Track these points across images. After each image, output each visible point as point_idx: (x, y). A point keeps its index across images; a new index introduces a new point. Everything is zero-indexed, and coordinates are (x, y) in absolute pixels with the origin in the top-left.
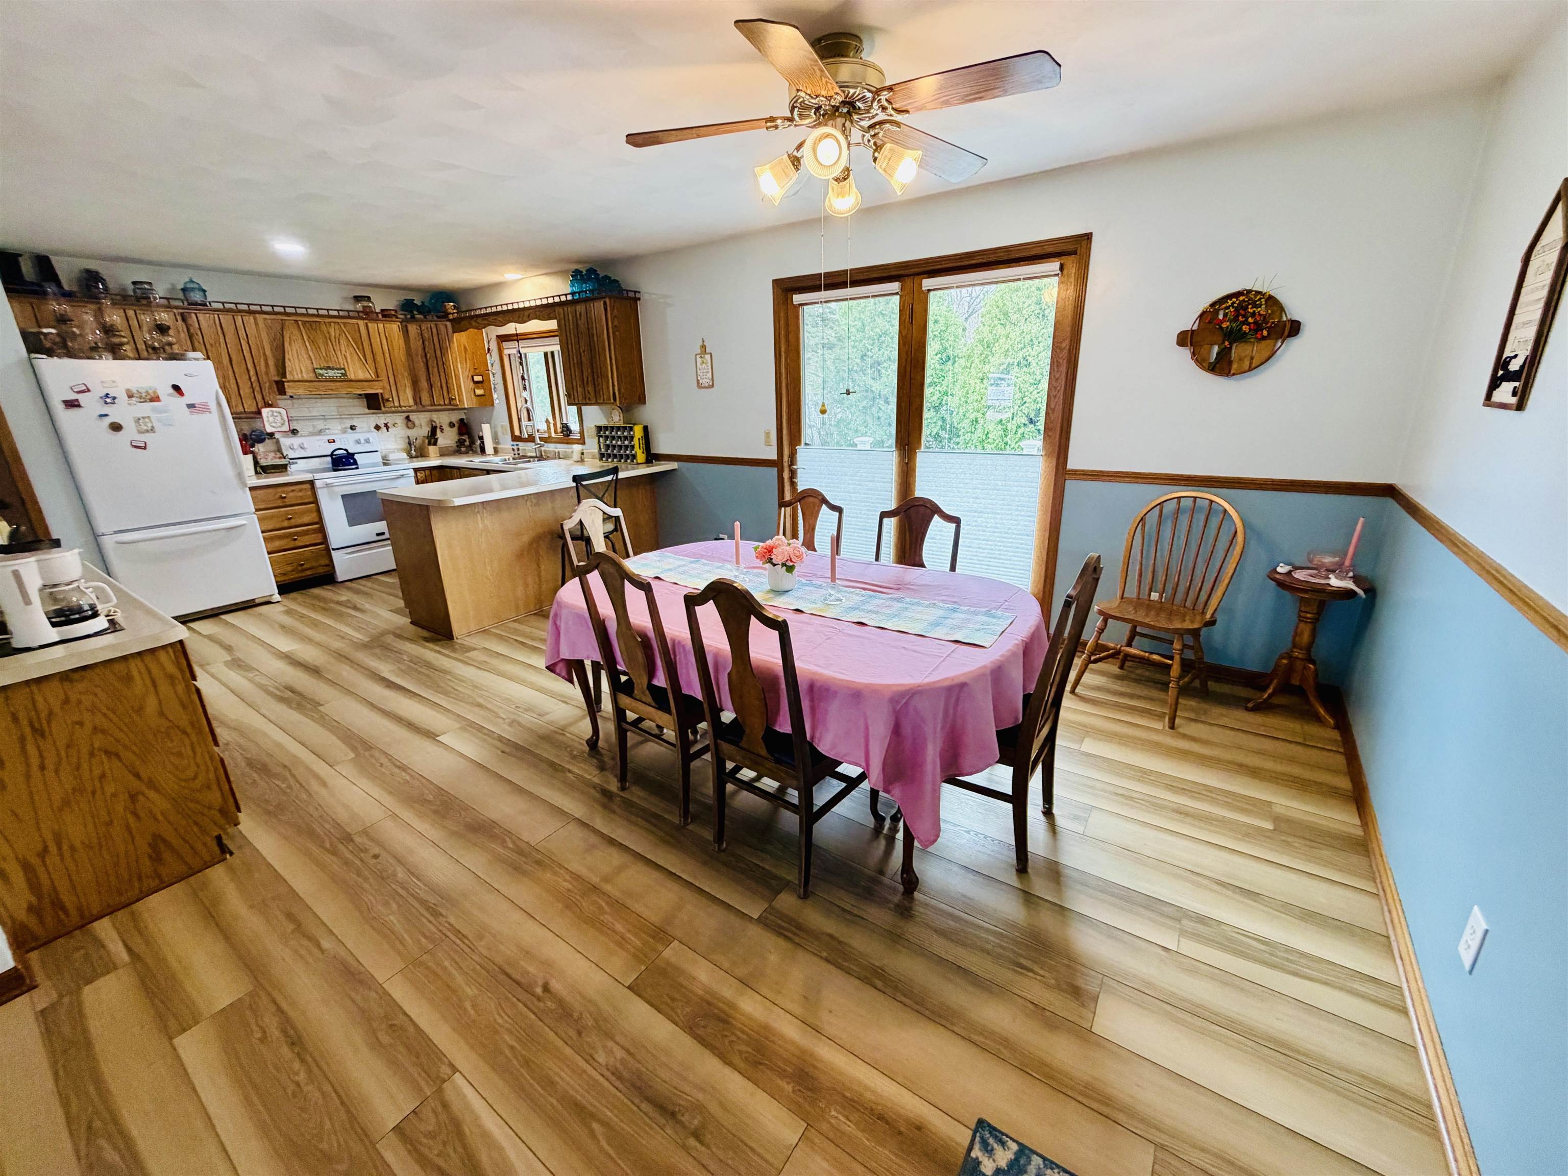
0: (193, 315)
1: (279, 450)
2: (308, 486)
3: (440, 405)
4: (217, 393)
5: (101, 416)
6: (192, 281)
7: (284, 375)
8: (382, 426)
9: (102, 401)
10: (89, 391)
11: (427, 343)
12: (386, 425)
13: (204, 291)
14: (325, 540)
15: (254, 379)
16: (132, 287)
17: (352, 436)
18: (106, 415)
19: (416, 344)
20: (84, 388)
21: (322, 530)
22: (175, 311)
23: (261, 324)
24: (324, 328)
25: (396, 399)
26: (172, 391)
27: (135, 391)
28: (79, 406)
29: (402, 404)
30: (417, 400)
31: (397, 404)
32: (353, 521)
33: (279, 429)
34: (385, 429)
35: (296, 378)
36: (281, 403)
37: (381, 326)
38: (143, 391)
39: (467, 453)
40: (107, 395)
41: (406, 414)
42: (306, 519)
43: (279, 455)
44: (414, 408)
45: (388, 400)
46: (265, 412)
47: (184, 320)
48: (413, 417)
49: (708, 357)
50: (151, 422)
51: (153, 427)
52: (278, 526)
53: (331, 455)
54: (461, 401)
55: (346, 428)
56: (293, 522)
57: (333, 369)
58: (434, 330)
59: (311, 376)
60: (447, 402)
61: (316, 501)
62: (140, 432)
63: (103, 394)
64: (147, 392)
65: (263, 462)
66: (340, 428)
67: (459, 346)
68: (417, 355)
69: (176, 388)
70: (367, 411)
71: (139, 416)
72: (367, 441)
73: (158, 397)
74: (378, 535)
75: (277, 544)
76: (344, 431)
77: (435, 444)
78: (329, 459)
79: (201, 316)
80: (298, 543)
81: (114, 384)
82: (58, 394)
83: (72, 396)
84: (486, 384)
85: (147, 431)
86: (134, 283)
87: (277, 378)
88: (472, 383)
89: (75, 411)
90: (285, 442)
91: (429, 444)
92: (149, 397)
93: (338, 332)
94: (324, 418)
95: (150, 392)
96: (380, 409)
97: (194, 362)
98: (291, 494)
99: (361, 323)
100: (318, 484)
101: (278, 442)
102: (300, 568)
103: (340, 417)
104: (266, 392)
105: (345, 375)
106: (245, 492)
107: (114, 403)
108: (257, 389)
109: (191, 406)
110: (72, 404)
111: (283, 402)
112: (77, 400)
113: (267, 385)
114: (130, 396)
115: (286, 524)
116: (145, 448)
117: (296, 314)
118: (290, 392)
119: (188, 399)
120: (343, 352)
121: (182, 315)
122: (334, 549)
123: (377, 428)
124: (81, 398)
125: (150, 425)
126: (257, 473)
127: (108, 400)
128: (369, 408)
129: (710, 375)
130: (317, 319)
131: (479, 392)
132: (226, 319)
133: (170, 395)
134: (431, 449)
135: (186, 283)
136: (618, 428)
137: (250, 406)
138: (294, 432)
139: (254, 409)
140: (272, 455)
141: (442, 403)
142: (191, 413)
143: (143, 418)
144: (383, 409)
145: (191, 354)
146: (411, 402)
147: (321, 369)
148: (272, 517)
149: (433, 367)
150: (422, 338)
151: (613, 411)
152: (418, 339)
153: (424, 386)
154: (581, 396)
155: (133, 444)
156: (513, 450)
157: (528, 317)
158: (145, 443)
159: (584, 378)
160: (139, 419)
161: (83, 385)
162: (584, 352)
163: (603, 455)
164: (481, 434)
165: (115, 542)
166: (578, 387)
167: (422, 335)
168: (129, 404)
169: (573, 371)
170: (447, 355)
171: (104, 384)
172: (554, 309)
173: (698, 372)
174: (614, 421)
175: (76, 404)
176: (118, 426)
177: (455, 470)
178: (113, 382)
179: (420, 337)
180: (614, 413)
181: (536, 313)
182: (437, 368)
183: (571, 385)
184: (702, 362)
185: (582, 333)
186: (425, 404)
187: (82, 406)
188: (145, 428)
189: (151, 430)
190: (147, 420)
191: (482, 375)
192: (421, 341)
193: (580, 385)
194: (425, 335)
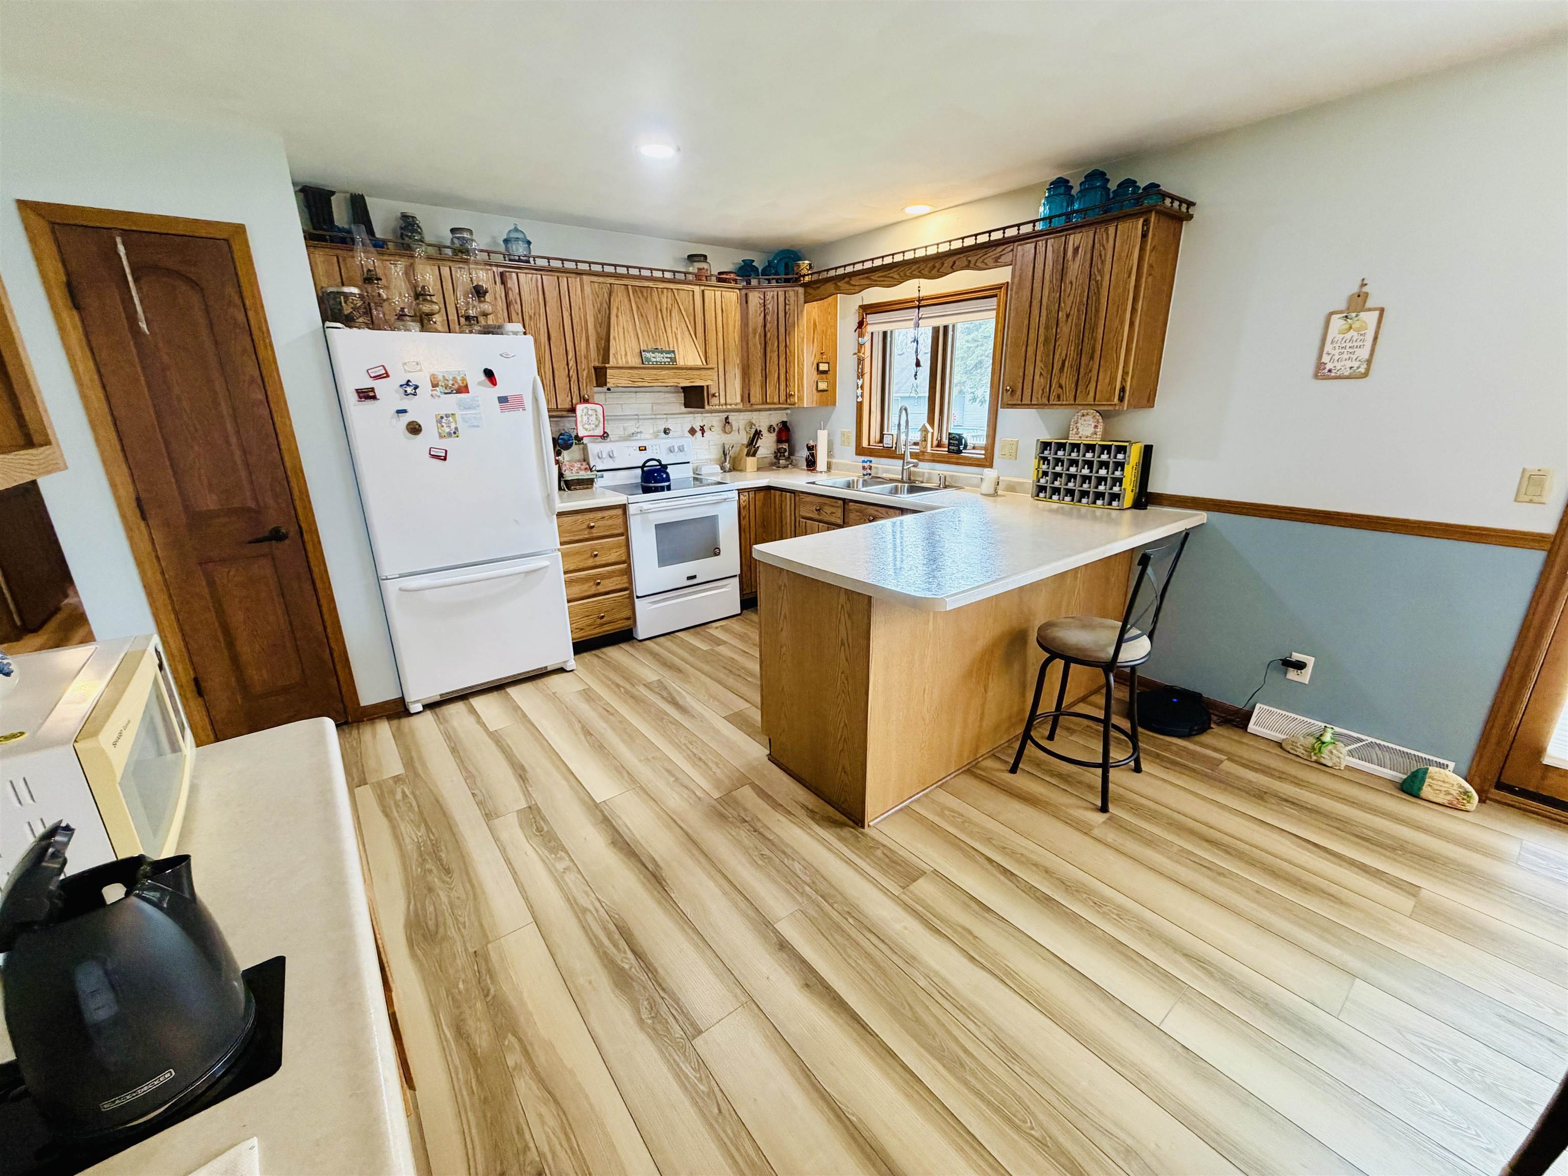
0: (514, 275)
1: (585, 460)
2: (619, 512)
3: (775, 404)
4: (535, 381)
5: (399, 412)
6: (516, 230)
7: (606, 357)
8: (698, 429)
9: (401, 391)
10: (388, 376)
11: (769, 318)
12: (702, 430)
13: (529, 243)
14: (629, 588)
15: (572, 363)
16: (450, 236)
17: (666, 442)
18: (404, 411)
19: (756, 319)
20: (383, 372)
21: (628, 572)
22: (494, 269)
23: (588, 289)
24: (655, 294)
25: (722, 394)
26: (483, 377)
27: (440, 377)
28: (374, 398)
29: (728, 401)
30: (746, 397)
31: (723, 401)
32: (665, 559)
33: (591, 433)
34: (699, 433)
35: (620, 365)
36: (598, 398)
37: (718, 294)
38: (450, 377)
39: (786, 467)
40: (408, 383)
41: (725, 415)
42: (613, 557)
43: (585, 465)
44: (740, 406)
45: (714, 395)
46: (580, 408)
47: (503, 283)
48: (733, 418)
49: (1370, 318)
50: (456, 422)
51: (456, 429)
52: (581, 565)
53: (644, 466)
54: (801, 399)
55: (659, 432)
56: (599, 560)
57: (662, 352)
58: (781, 299)
59: (636, 362)
60: (783, 398)
61: (625, 533)
62: (441, 436)
63: (404, 382)
64: (454, 379)
65: (569, 476)
66: (651, 431)
67: (809, 320)
68: (755, 334)
69: (489, 374)
70: (683, 409)
71: (443, 413)
72: (681, 449)
73: (466, 386)
74: (690, 578)
75: (577, 590)
76: (656, 436)
77: (754, 455)
78: (639, 471)
79: (522, 276)
80: (601, 589)
81: (419, 368)
82: (353, 379)
83: (367, 383)
84: (829, 376)
85: (449, 434)
86: (453, 231)
87: (597, 364)
88: (816, 372)
89: (369, 404)
90: (594, 448)
91: (748, 455)
92: (456, 386)
93: (670, 302)
94: (637, 418)
95: (459, 378)
96: (703, 407)
97: (512, 336)
98: (600, 523)
99: (697, 289)
100: (632, 509)
101: (585, 449)
102: (599, 621)
103: (654, 417)
104: (583, 386)
105: (674, 360)
106: (552, 522)
107: (415, 394)
108: (574, 378)
109: (503, 400)
110: (366, 395)
111: (599, 395)
112: (372, 390)
113: (585, 373)
114: (435, 385)
115: (590, 562)
116: (445, 458)
117: (628, 276)
118: (611, 382)
119: (501, 389)
120: (674, 329)
121: (502, 274)
122: (638, 597)
123: (692, 431)
124: (378, 385)
125: (453, 426)
126: (560, 489)
127: (409, 390)
128: (686, 406)
129: (1364, 353)
130: (651, 284)
131: (822, 386)
132: (549, 281)
133: (480, 383)
134: (751, 462)
135: (510, 231)
136: (1090, 448)
137: (564, 403)
138: (605, 436)
139: (567, 406)
140: (578, 465)
141: (776, 400)
142: (502, 410)
143: (447, 416)
144: (707, 407)
145: (509, 327)
146: (739, 400)
147: (648, 351)
148: (578, 553)
149: (772, 351)
150: (765, 310)
151: (1083, 418)
152: (759, 312)
153: (757, 377)
154: (1041, 392)
155: (432, 453)
156: (864, 468)
157: (952, 267)
158: (446, 451)
159: (1056, 361)
160: (442, 418)
161: (382, 368)
162: (1068, 316)
163: (1042, 489)
164: (811, 443)
165: (400, 589)
166: (1037, 377)
167: (764, 306)
168: (432, 395)
169: (1031, 350)
170: (792, 333)
171: (406, 367)
172: (1011, 247)
173: (1328, 347)
174: (1080, 435)
175: (371, 394)
176: (417, 427)
177: (788, 494)
178: (417, 364)
179: (762, 309)
180: (1085, 420)
181: (969, 259)
182: (777, 353)
183: (1021, 374)
184: (1347, 326)
185: (1071, 283)
186: (753, 400)
187: (378, 397)
188: (447, 430)
189: (455, 433)
190: (450, 418)
191: (828, 363)
192: (762, 315)
193: (1041, 374)
194: (769, 306)
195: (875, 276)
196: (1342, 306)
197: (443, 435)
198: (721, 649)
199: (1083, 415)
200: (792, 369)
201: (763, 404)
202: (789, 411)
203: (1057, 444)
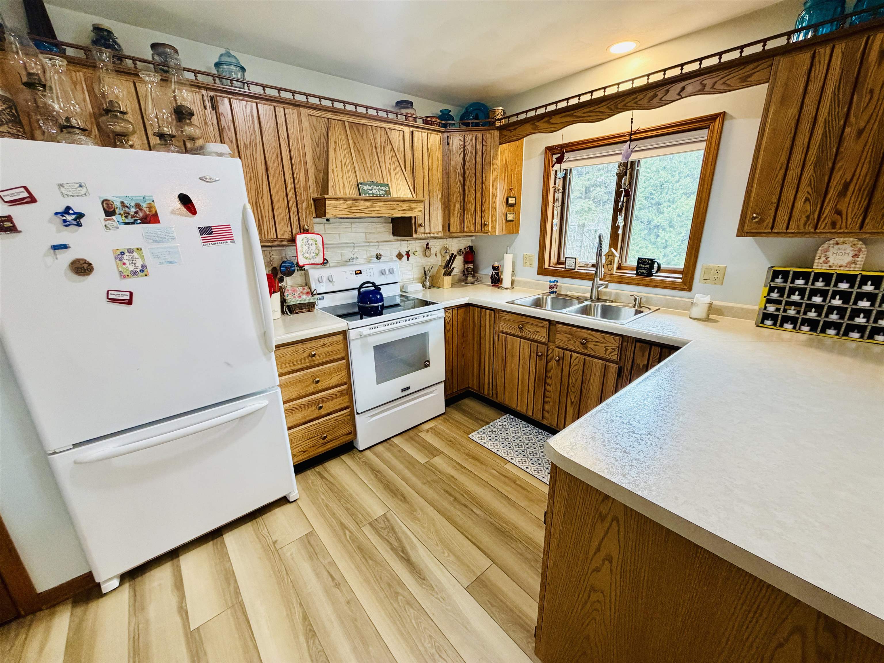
0: (226, 101)
1: (307, 284)
2: (340, 337)
3: (471, 232)
4: (244, 209)
5: (55, 248)
6: (228, 55)
7: (325, 189)
8: (404, 253)
9: (57, 220)
10: (32, 200)
11: (468, 158)
12: (408, 254)
13: (243, 68)
14: (350, 407)
15: (291, 194)
16: (151, 52)
17: (378, 266)
18: (65, 247)
19: (456, 158)
20: (26, 195)
21: (349, 393)
22: (204, 92)
23: (306, 123)
24: (370, 131)
25: (427, 223)
26: (178, 204)
27: (117, 204)
28: (13, 229)
29: (432, 230)
30: (447, 226)
31: (427, 230)
32: (382, 378)
33: (312, 261)
34: (405, 257)
35: (339, 195)
36: (317, 228)
37: (425, 135)
39: (472, 283)
40: (67, 210)
41: (425, 242)
42: (334, 380)
43: (307, 290)
44: (441, 235)
45: (420, 225)
46: (300, 238)
47: (214, 107)
48: (432, 243)
50: (143, 258)
51: (144, 267)
52: (303, 392)
53: (359, 289)
54: (493, 227)
55: (372, 257)
56: (320, 386)
57: (377, 185)
58: (479, 141)
59: (353, 193)
60: (478, 227)
61: (346, 357)
62: (123, 276)
63: (61, 209)
64: (138, 206)
65: (291, 300)
66: (365, 257)
67: (502, 160)
68: (455, 171)
69: (185, 200)
70: (392, 237)
71: (123, 247)
72: (391, 272)
73: (156, 215)
74: (403, 390)
75: (299, 416)
76: (369, 261)
77: (449, 274)
78: (356, 292)
79: (235, 102)
80: (323, 412)
81: (84, 190)
84: (515, 208)
85: (135, 273)
86: (154, 46)
87: (316, 196)
88: (505, 206)
89: (8, 237)
90: (314, 274)
91: (445, 275)
92: (141, 214)
93: (383, 140)
94: (354, 245)
95: (144, 205)
96: (411, 235)
97: (215, 158)
98: (321, 350)
99: (407, 130)
100: (352, 335)
101: (306, 275)
102: (321, 441)
103: (368, 243)
104: (303, 216)
105: (388, 192)
106: (269, 359)
107: (79, 225)
108: (294, 209)
109: (205, 231)
110: (2, 225)
111: (318, 225)
112: (9, 218)
113: (305, 204)
114: (109, 212)
115: (312, 389)
116: (130, 302)
117: (344, 112)
118: (330, 212)
119: (202, 219)
120: (388, 165)
121: (212, 98)
122: (358, 413)
123: (400, 256)
124: (19, 213)
125: (139, 263)
126: (283, 312)
127: (69, 218)
128: (394, 235)
130: (366, 121)
131: (510, 217)
132: (265, 109)
133: (173, 212)
134: (447, 280)
135: (221, 55)
137: (284, 233)
138: (325, 262)
139: (287, 235)
140: (300, 289)
141: (472, 229)
142: (205, 243)
143: (130, 251)
144: (414, 236)
145: (215, 147)
146: (440, 229)
147: (365, 184)
148: (299, 381)
149: (470, 186)
150: (464, 151)
151: (837, 247)
152: (459, 153)
153: (456, 210)
155: (110, 297)
156: (551, 287)
157: (679, 94)
158: (131, 294)
159: (833, 183)
160: (123, 253)
161: (22, 189)
162: (860, 132)
163: (766, 316)
164: (497, 264)
165: (75, 462)
166: (799, 204)
167: (464, 147)
168: (105, 226)
169: (793, 174)
170: (488, 172)
171: (62, 189)
172: (769, 63)
174: (830, 264)
175: (7, 225)
176: (86, 266)
177: (488, 311)
178: (81, 186)
179: (462, 150)
180: (839, 249)
181: (704, 82)
182: (474, 188)
183: (775, 199)
185: (872, 92)
186: (452, 229)
187: (19, 229)
188: (132, 268)
189: (142, 271)
190: (135, 254)
191: (515, 198)
192: (462, 155)
193: (807, 199)
194: (468, 147)
195: (579, 113)
197: (125, 274)
198: (438, 461)
199: (837, 244)
200: (487, 202)
201: (460, 232)
203: (794, 272)
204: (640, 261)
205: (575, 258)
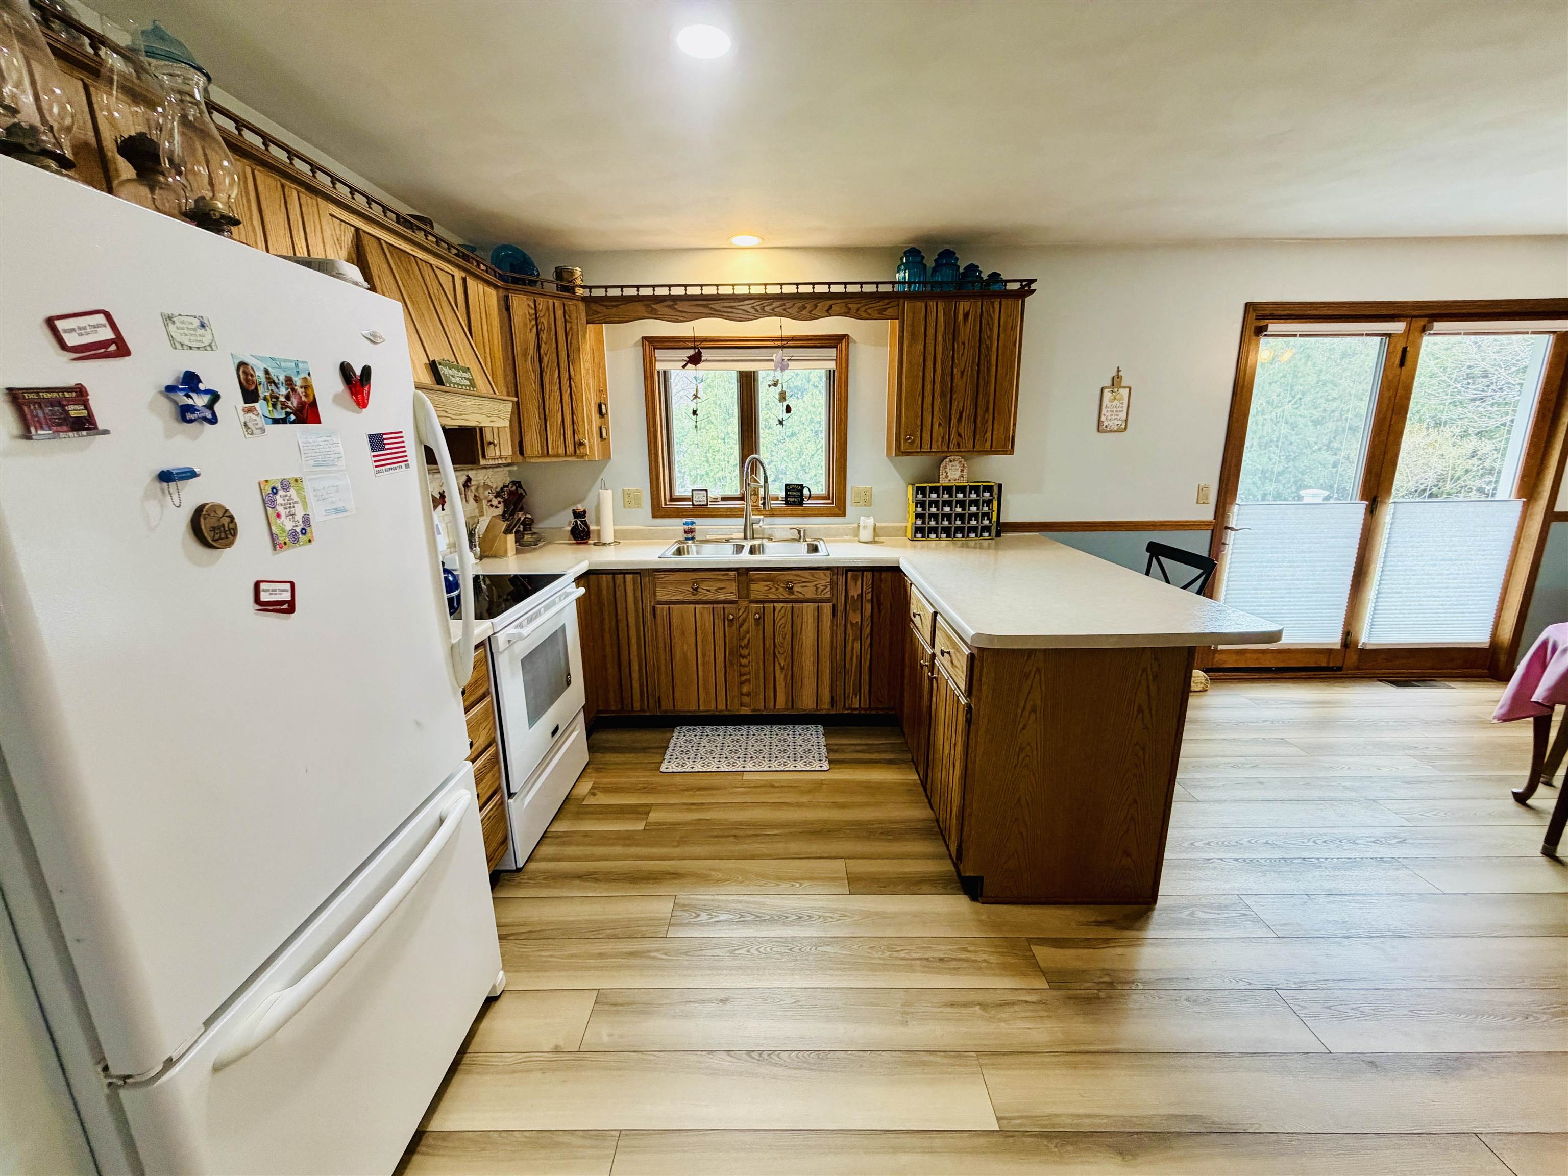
2: (483, 653)
3: (560, 456)
5: (166, 477)
10: (121, 348)
11: (544, 336)
14: (505, 782)
18: (184, 474)
19: (524, 335)
20: (107, 334)
21: (498, 757)
23: (327, 228)
24: (414, 265)
28: (90, 425)
30: (517, 447)
32: (533, 711)
37: (481, 288)
38: (280, 376)
42: (483, 739)
45: (491, 444)
49: (1125, 393)
50: (301, 501)
51: (306, 520)
54: (591, 449)
57: (458, 368)
58: (559, 313)
60: (570, 449)
61: (491, 687)
62: (276, 545)
64: (289, 381)
68: (524, 356)
71: (275, 477)
73: (314, 404)
74: (553, 733)
77: (512, 531)
81: (208, 336)
84: (606, 421)
85: (295, 537)
88: (597, 416)
91: (506, 532)
93: (435, 286)
96: (474, 462)
99: (456, 274)
100: (497, 643)
105: (472, 383)
109: (376, 443)
110: (59, 412)
112: (80, 394)
116: (292, 607)
122: (513, 794)
125: (299, 513)
127: (192, 405)
129: (1123, 416)
130: (408, 248)
131: (603, 432)
133: (337, 400)
136: (960, 489)
141: (561, 451)
142: (376, 467)
143: (285, 485)
144: (482, 462)
147: (443, 365)
149: (551, 383)
150: (537, 324)
151: (951, 464)
152: (529, 327)
153: (532, 419)
154: (940, 440)
155: (264, 597)
156: (686, 532)
157: (828, 311)
158: (292, 584)
159: (953, 412)
160: (275, 491)
161: (101, 318)
162: (962, 373)
163: (918, 530)
164: (580, 508)
166: (936, 426)
167: (536, 319)
168: (245, 424)
169: (928, 400)
170: (577, 364)
171: (172, 328)
172: (896, 303)
173: (1104, 411)
174: (949, 478)
175: (75, 411)
176: (226, 520)
177: (620, 576)
178: (203, 326)
179: (534, 322)
180: (952, 466)
181: (850, 306)
182: (557, 386)
183: (919, 423)
184: (1112, 397)
185: (964, 344)
186: (528, 451)
187: (101, 426)
188: (289, 526)
189: (304, 531)
190: (292, 492)
191: (606, 405)
192: (534, 330)
193: (940, 424)
194: (542, 320)
196: (1109, 383)
197: (281, 540)
199: (951, 461)
200: (580, 409)
201: (543, 456)
202: (515, 468)
203: (930, 487)
204: (789, 488)
205: (706, 490)
